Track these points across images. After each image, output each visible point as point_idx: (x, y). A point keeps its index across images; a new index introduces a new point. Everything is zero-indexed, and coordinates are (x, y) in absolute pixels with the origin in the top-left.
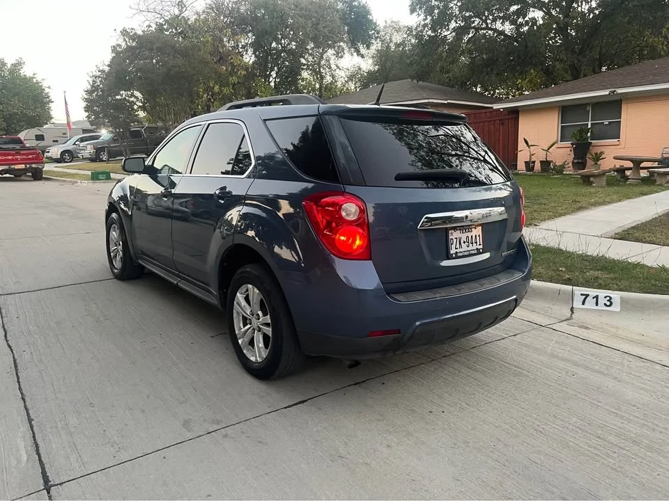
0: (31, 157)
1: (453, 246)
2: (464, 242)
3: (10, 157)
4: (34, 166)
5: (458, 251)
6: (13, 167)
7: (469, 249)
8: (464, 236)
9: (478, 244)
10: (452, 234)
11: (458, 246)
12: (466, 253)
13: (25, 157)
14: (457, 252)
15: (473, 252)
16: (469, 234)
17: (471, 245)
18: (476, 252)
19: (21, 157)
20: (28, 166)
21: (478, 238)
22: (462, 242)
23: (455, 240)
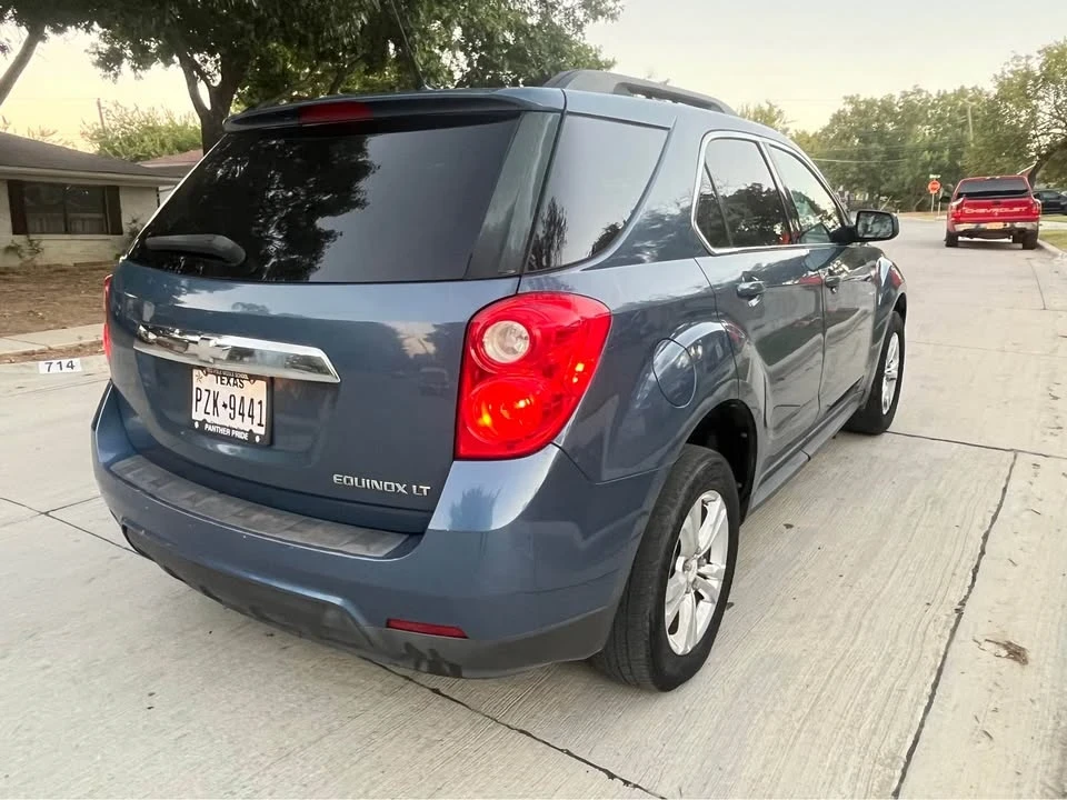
0: (1017, 209)
1: (201, 405)
2: (225, 406)
3: (982, 211)
4: (1018, 225)
5: (209, 419)
6: (983, 226)
7: (233, 424)
8: (225, 392)
9: (257, 420)
10: (200, 378)
11: (210, 409)
12: (222, 431)
13: (1007, 210)
14: (205, 421)
15: (239, 435)
16: (238, 392)
17: (238, 417)
18: (245, 437)
19: (1001, 210)
20: (1008, 225)
21: (257, 407)
22: (220, 404)
23: (205, 394)
